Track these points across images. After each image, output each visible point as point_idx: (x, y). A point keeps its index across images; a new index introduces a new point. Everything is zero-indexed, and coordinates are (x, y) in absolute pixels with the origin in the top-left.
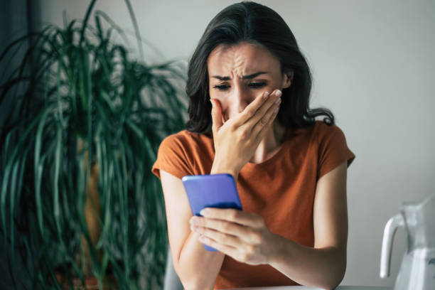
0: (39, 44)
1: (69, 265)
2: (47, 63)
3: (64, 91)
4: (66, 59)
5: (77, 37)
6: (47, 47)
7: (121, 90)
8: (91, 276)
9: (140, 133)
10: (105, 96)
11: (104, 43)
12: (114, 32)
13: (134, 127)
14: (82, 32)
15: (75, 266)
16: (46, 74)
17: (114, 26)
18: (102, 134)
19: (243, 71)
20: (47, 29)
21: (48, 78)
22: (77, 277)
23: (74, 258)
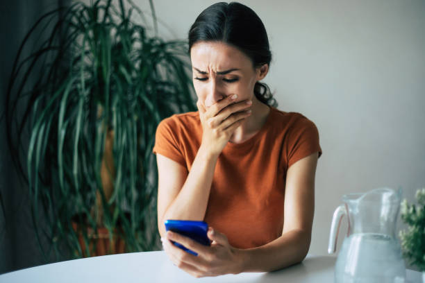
0: (68, 18)
1: (84, 216)
2: (74, 36)
3: (87, 60)
4: (91, 33)
5: (101, 13)
6: (75, 20)
7: (137, 65)
8: (103, 226)
9: (151, 106)
10: (123, 70)
11: (126, 21)
12: (134, 12)
13: (146, 100)
14: (106, 9)
15: (90, 218)
16: (72, 45)
17: (134, 7)
18: (118, 105)
19: (218, 67)
20: (75, 5)
21: (74, 50)
22: (91, 226)
23: (89, 210)
